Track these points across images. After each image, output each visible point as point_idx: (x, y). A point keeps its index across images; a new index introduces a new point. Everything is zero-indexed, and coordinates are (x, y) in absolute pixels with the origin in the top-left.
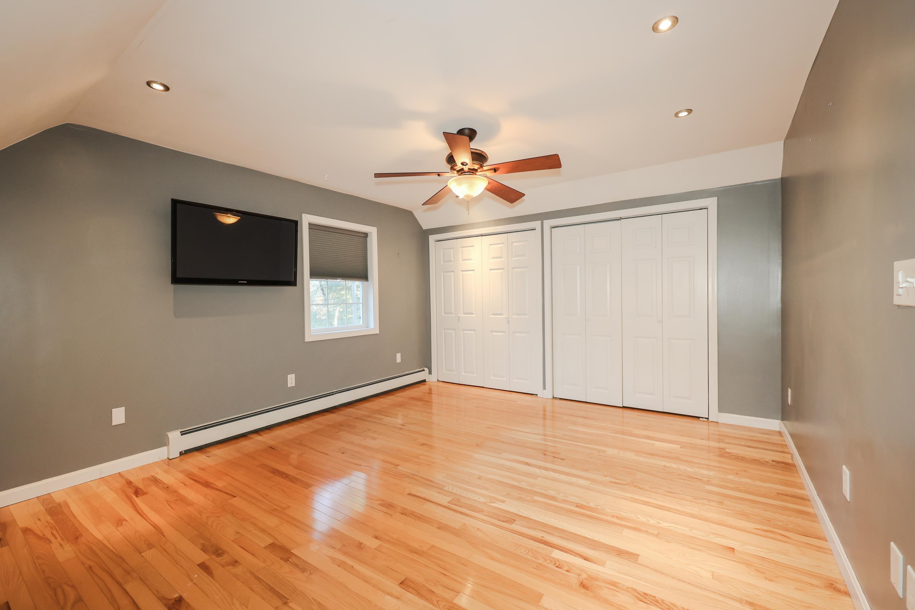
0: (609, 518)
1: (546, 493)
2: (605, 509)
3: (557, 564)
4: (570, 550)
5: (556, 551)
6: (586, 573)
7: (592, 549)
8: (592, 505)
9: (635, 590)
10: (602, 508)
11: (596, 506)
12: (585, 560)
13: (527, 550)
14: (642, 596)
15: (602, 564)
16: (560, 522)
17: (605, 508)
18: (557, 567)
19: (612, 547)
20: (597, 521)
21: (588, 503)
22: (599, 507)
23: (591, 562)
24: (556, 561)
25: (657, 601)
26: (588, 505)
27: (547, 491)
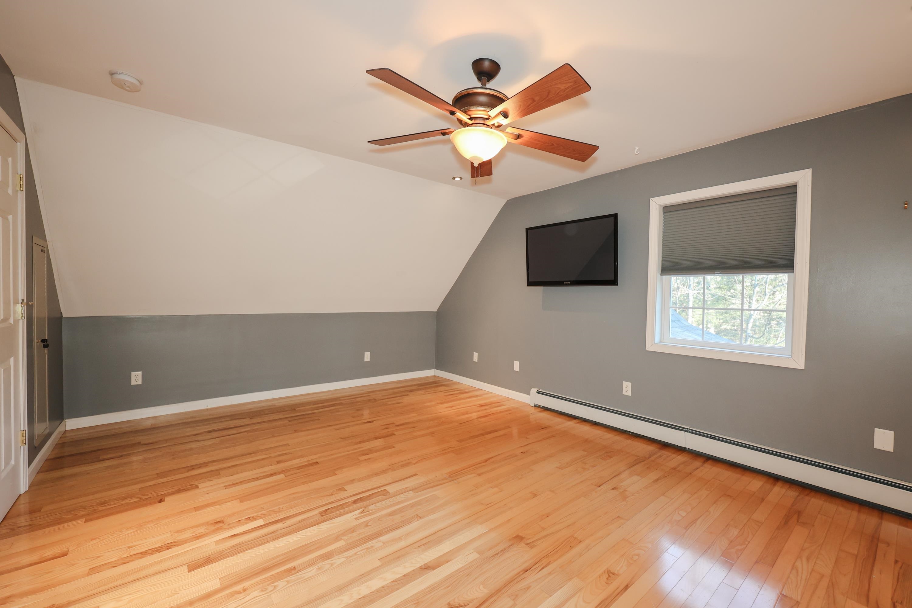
0: (246, 584)
1: (342, 555)
2: (262, 591)
3: (251, 518)
4: (253, 531)
5: (263, 523)
6: (226, 529)
7: (236, 544)
8: (281, 584)
9: (178, 545)
10: (266, 590)
11: (275, 587)
12: (235, 535)
13: (282, 509)
14: (171, 546)
15: (217, 542)
16: (288, 543)
17: (264, 593)
18: (250, 517)
19: (220, 560)
20: (257, 570)
21: (288, 582)
22: (270, 588)
23: (229, 537)
24: (253, 519)
25: (157, 551)
26: (285, 580)
27: (346, 557)
